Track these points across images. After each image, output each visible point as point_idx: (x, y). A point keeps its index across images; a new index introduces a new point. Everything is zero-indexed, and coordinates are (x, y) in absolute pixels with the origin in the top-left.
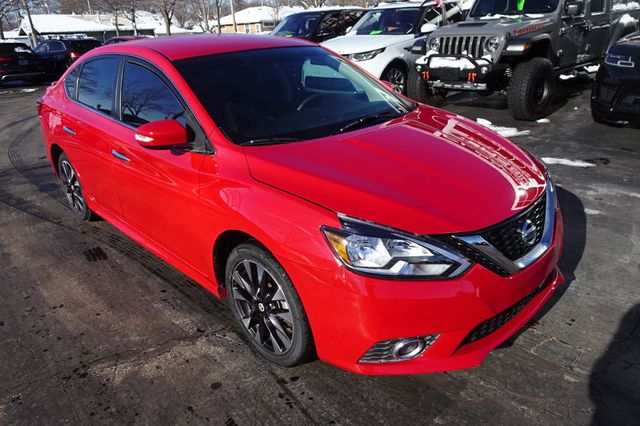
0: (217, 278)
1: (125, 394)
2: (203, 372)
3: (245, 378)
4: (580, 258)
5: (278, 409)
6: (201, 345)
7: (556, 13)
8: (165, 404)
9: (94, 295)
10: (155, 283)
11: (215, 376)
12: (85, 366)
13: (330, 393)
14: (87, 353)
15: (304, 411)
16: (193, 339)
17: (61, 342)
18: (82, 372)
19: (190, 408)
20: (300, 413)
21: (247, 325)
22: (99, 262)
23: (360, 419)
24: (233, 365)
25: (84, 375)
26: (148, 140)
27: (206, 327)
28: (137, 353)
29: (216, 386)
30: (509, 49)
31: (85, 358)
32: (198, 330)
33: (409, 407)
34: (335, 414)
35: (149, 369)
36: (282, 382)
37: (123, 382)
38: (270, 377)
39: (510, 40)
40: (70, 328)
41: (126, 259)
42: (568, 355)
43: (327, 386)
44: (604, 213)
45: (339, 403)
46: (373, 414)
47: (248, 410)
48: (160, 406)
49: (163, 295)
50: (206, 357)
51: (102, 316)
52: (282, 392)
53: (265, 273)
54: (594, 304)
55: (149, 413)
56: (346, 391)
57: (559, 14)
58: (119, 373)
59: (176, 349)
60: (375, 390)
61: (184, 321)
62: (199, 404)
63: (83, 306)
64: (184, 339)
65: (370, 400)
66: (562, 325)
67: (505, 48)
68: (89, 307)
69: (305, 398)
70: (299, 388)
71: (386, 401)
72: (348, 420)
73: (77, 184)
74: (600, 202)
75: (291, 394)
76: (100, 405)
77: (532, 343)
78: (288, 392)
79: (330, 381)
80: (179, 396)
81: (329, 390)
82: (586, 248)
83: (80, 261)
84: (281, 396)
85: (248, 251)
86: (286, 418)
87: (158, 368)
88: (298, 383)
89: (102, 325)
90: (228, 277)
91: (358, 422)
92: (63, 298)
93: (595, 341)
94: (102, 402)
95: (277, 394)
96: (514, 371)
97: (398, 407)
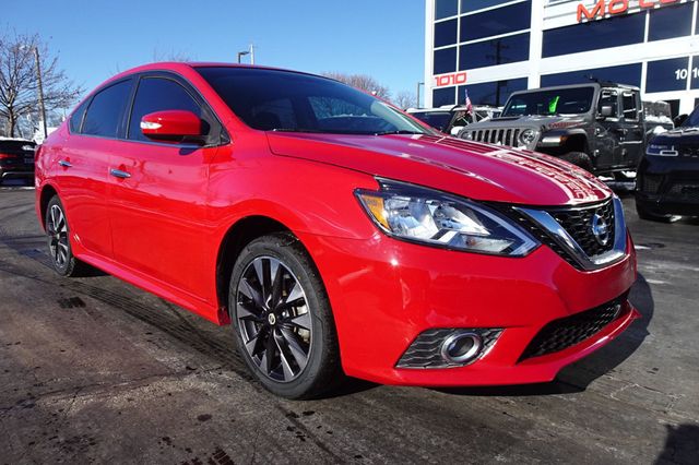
0: (219, 295)
1: (81, 424)
2: (189, 404)
3: (243, 411)
4: (651, 317)
5: (286, 442)
6: (190, 381)
7: (590, 113)
8: (132, 435)
9: (61, 336)
10: (139, 327)
11: (203, 409)
12: (33, 398)
13: (355, 428)
14: (41, 385)
15: (320, 445)
16: (180, 375)
17: (9, 374)
18: (29, 403)
19: (166, 439)
20: (315, 447)
21: (251, 353)
22: (75, 309)
23: (396, 455)
24: (228, 399)
25: (31, 406)
26: (156, 126)
27: (198, 365)
28: (105, 387)
29: (203, 418)
30: (544, 140)
31: (35, 390)
32: (188, 368)
33: (460, 443)
34: (361, 448)
35: (117, 401)
36: (292, 416)
37: (81, 412)
38: (276, 412)
39: (545, 133)
40: (24, 362)
41: (108, 307)
42: (658, 400)
43: (352, 421)
44: (669, 283)
45: (367, 438)
46: (413, 450)
47: (244, 442)
48: (127, 436)
49: (148, 337)
50: (195, 391)
51: (68, 353)
52: (292, 425)
53: (281, 268)
54: (679, 356)
55: (110, 442)
56: (376, 426)
57: (593, 114)
58: (76, 405)
59: (156, 384)
60: (414, 427)
61: (172, 358)
62: (178, 435)
63: (46, 343)
64: (168, 375)
65: (409, 436)
66: (644, 373)
67: (541, 140)
68: (53, 344)
69: (321, 432)
70: (314, 422)
71: (430, 437)
72: (379, 455)
73: (64, 229)
74: (662, 274)
75: (303, 428)
76: (45, 434)
77: (610, 389)
78: (299, 425)
79: (355, 417)
80: (153, 427)
81: (354, 425)
82: (655, 309)
83: (53, 308)
84: (289, 429)
85: (261, 244)
86: (296, 451)
87: (129, 400)
88: (313, 418)
89: (64, 360)
90: (233, 288)
91: (393, 457)
92: (21, 336)
93: (687, 388)
94: (48, 431)
95: (284, 427)
96: (592, 414)
97: (446, 444)
